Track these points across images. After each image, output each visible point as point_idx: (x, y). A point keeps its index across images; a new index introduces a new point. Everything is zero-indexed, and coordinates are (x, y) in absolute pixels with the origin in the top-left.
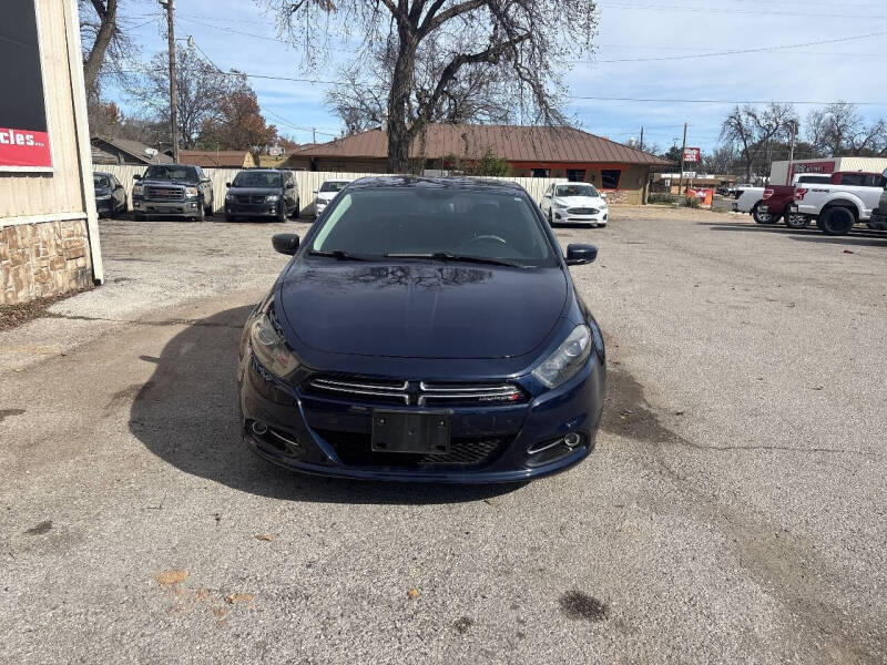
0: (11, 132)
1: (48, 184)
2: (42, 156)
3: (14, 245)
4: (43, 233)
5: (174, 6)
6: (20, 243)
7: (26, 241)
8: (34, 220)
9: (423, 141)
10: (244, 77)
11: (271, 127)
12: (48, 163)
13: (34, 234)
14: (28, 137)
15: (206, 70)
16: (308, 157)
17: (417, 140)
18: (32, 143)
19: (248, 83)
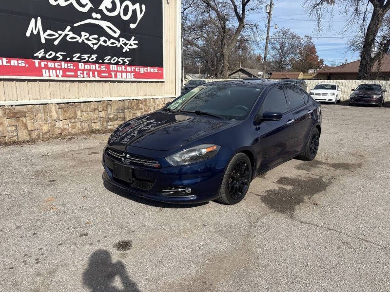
0: (149, 68)
1: (162, 85)
2: (161, 76)
3: (146, 105)
4: (157, 102)
5: (272, 13)
6: (148, 105)
7: (150, 104)
8: (154, 97)
9: (379, 64)
10: (310, 38)
11: (322, 60)
12: (162, 78)
13: (154, 102)
14: (155, 69)
15: (294, 37)
16: (327, 73)
17: (376, 63)
18: (157, 71)
19: (312, 41)
